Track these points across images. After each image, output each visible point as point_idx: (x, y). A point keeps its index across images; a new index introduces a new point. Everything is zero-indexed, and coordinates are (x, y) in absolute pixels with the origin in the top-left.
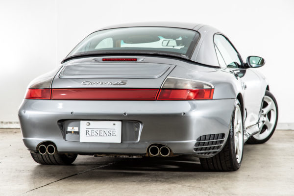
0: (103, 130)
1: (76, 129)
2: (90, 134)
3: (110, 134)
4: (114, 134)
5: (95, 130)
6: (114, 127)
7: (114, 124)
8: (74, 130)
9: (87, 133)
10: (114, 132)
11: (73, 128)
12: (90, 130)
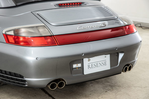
0: (99, 62)
1: (79, 65)
2: (91, 67)
3: (103, 65)
4: (106, 64)
5: (94, 63)
6: (105, 59)
7: (105, 57)
8: (78, 67)
9: (89, 67)
10: (106, 62)
11: (77, 65)
12: (90, 64)
